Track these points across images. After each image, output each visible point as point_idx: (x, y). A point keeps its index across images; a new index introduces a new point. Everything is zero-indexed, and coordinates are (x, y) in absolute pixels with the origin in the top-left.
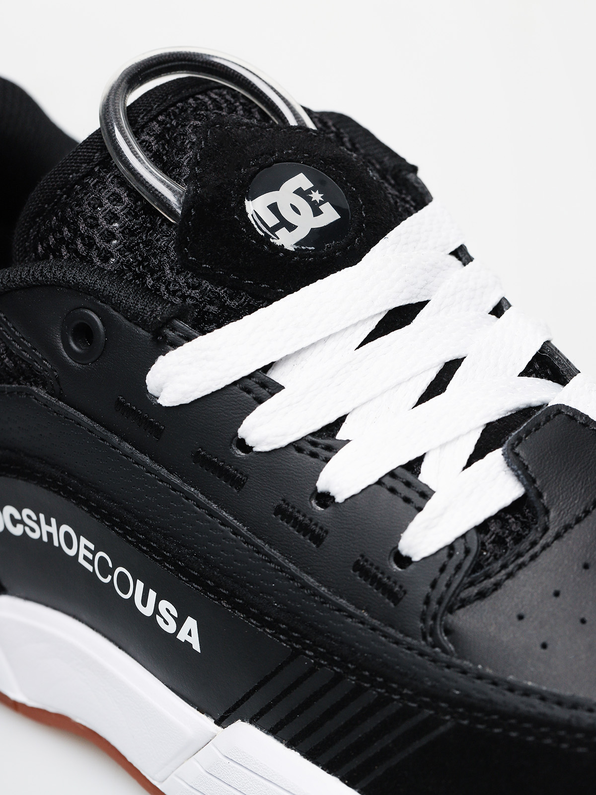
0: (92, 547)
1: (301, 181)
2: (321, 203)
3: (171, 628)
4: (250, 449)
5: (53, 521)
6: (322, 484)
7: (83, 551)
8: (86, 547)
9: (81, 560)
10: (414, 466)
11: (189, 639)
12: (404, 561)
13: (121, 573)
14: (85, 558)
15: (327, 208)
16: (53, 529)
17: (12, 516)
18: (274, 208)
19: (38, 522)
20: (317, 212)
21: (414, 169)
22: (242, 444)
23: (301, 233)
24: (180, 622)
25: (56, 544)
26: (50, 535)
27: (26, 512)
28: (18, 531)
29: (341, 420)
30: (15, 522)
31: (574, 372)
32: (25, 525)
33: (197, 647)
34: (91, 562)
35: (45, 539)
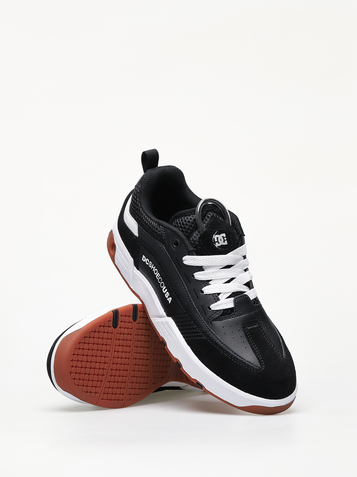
0: (160, 276)
1: (224, 235)
2: (226, 240)
3: (167, 297)
4: (194, 277)
5: (155, 267)
6: (203, 289)
7: (157, 275)
8: (158, 275)
9: (156, 276)
10: (219, 294)
11: (169, 301)
12: (210, 309)
13: (162, 283)
14: (157, 276)
15: (226, 241)
16: (154, 268)
17: (147, 261)
18: (217, 238)
19: (152, 265)
20: (224, 242)
21: (244, 235)
22: (193, 276)
23: (220, 245)
24: (169, 297)
25: (153, 271)
26: (153, 268)
27: (150, 262)
28: (147, 264)
29: (211, 280)
30: (147, 262)
31: (253, 288)
32: (149, 264)
33: (170, 302)
34: (158, 278)
35: (152, 268)
